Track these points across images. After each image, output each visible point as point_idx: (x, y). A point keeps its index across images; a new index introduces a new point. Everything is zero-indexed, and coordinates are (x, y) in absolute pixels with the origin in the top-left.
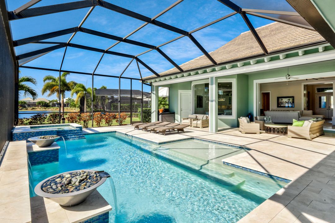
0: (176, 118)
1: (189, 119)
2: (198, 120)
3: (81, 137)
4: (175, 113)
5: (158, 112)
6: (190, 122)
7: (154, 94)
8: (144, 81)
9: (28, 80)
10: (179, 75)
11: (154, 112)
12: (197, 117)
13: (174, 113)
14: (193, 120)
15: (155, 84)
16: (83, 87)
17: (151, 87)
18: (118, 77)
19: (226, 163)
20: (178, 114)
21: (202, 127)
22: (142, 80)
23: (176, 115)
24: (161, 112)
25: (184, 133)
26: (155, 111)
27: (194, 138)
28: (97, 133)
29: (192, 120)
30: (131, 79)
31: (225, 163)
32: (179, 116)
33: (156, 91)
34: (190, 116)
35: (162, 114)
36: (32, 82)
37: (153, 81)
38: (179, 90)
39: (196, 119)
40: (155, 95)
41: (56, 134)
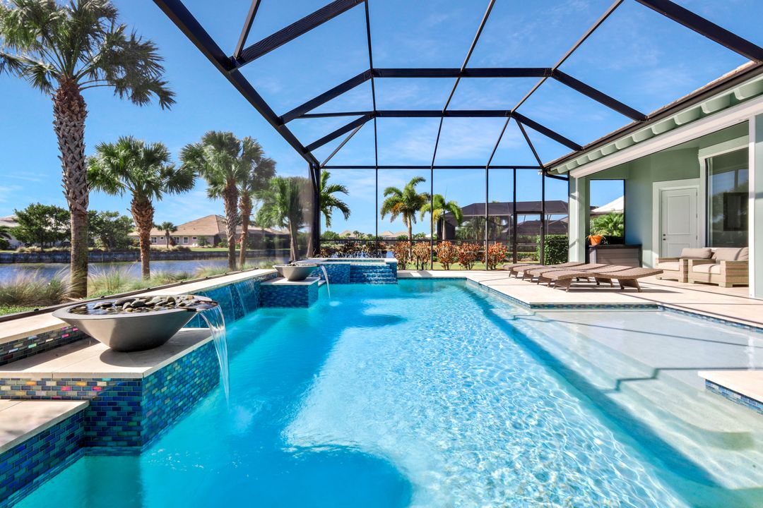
0: (644, 259)
1: (681, 261)
2: (714, 262)
3: (390, 280)
4: (643, 247)
5: (588, 243)
6: (682, 269)
7: (574, 198)
8: (547, 171)
9: (339, 189)
10: (635, 136)
11: (574, 244)
12: (712, 254)
13: (639, 247)
14: (693, 261)
15: (576, 174)
16: (442, 201)
17: (567, 182)
18: (484, 167)
19: (717, 388)
20: (651, 248)
21: (727, 283)
22: (541, 167)
23: (646, 253)
24: (594, 243)
25: (639, 291)
26: (579, 241)
27: (664, 307)
28: (427, 279)
29: (690, 262)
30: (515, 168)
31: (714, 386)
32: (654, 253)
33: (579, 191)
34: (686, 252)
35: (596, 248)
36: (342, 191)
37: (569, 165)
38: (654, 184)
39: (710, 259)
40: (576, 201)
41: (348, 270)
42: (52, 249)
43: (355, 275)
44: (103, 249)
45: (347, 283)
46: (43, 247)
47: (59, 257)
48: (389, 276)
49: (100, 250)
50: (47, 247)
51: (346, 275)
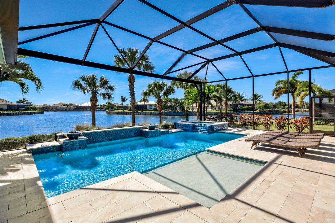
41: (192, 127)
42: (167, 111)
43: (194, 129)
44: (180, 111)
45: (191, 132)
46: (165, 110)
47: (168, 114)
48: (206, 131)
49: (179, 112)
50: (166, 111)
51: (191, 129)
